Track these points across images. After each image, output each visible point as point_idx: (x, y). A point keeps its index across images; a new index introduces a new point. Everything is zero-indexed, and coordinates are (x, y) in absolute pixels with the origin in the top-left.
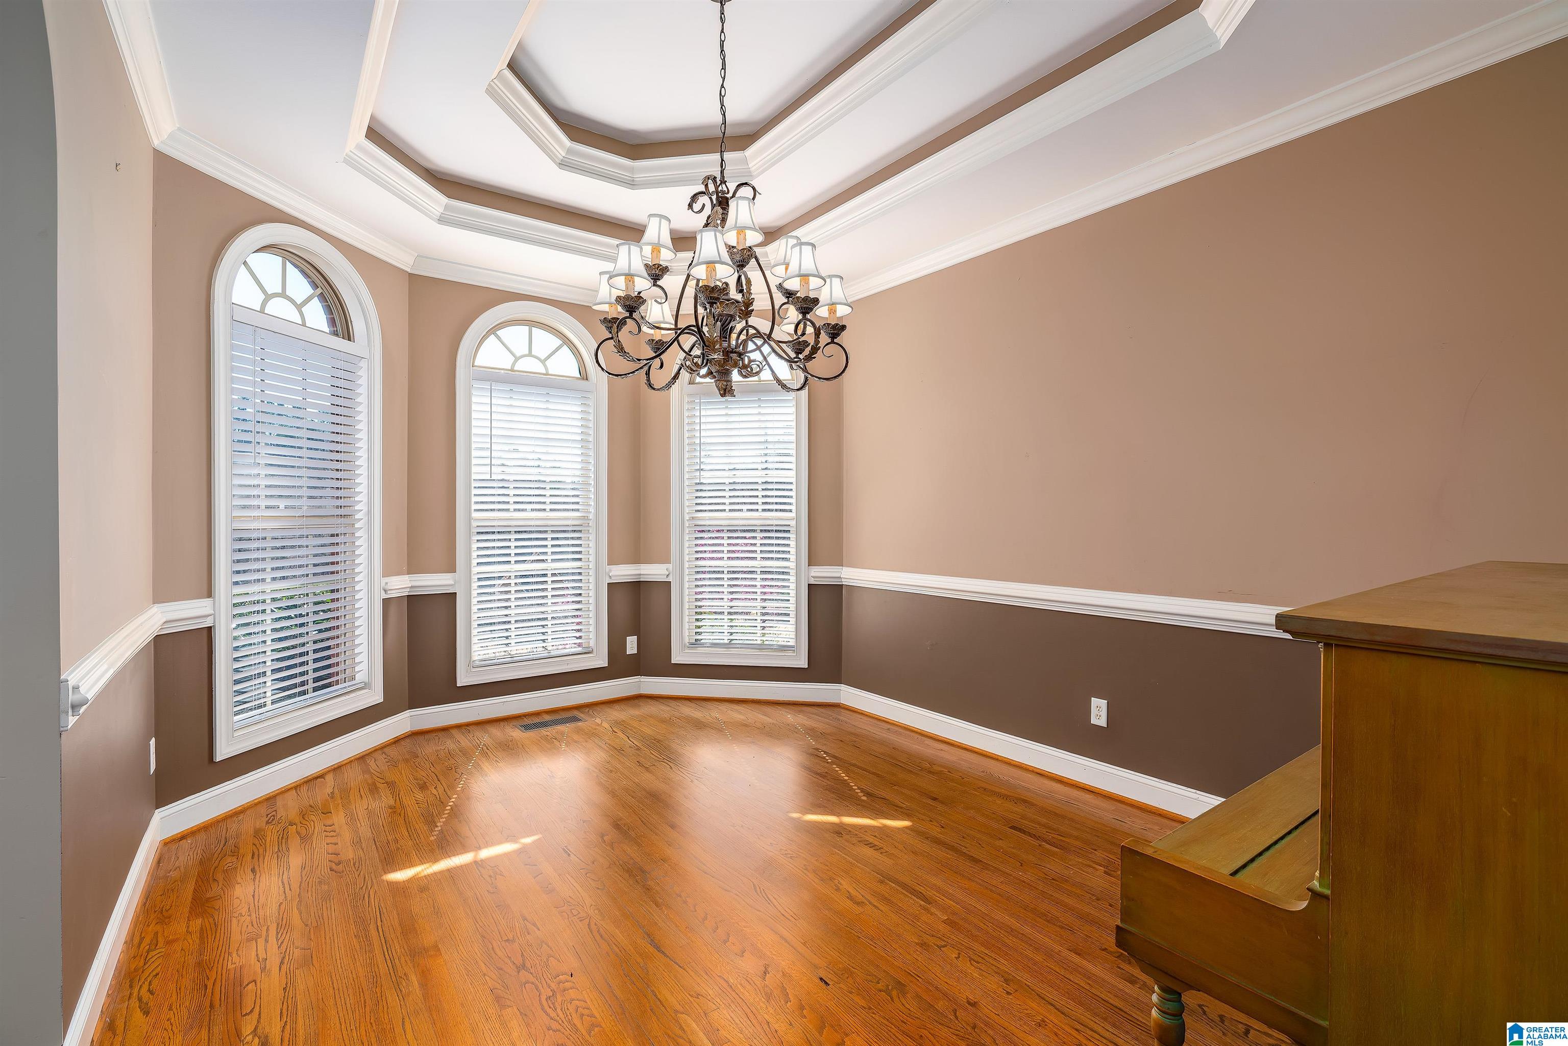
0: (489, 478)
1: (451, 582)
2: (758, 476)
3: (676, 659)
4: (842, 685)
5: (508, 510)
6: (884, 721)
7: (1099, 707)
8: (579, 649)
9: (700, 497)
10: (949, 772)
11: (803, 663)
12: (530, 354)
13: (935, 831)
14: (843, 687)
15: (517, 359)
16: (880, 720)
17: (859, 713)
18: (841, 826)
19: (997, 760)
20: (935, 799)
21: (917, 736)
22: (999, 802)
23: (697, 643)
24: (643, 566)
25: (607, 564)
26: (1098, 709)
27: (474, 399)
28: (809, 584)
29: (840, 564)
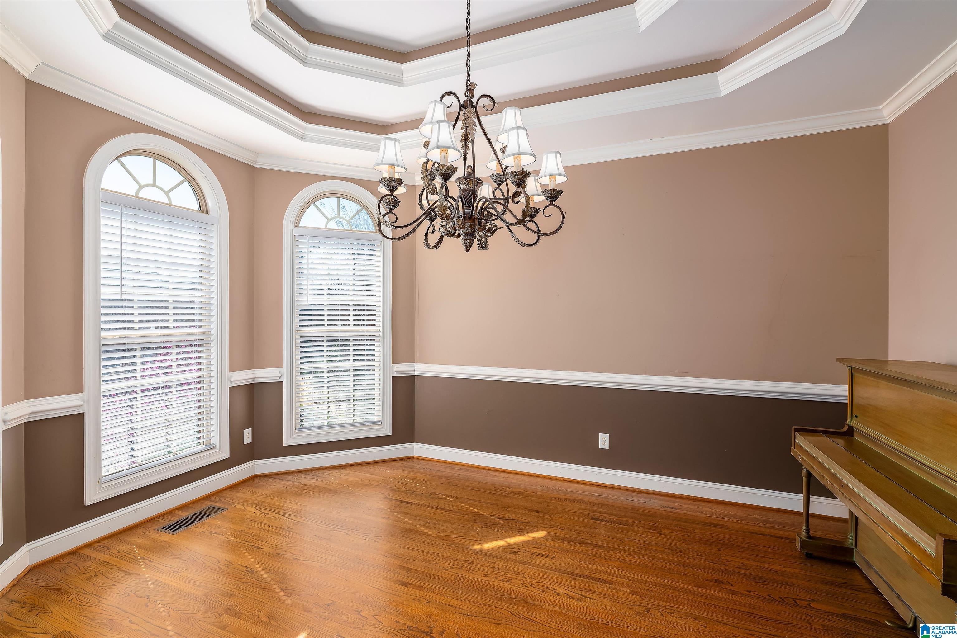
0: (119, 298)
1: (80, 403)
2: (349, 300)
3: (288, 442)
4: (414, 443)
5: (132, 328)
6: (451, 463)
7: (604, 438)
8: (201, 447)
9: (302, 315)
10: (524, 491)
11: (389, 432)
12: (154, 185)
13: (561, 533)
14: (416, 445)
15: (141, 187)
16: (449, 463)
17: (434, 461)
18: (509, 546)
19: (539, 477)
20: (538, 512)
21: (482, 471)
22: (570, 504)
23: (301, 428)
24: (256, 371)
25: (228, 372)
26: (603, 439)
27: (103, 221)
28: (392, 376)
29: (413, 361)
